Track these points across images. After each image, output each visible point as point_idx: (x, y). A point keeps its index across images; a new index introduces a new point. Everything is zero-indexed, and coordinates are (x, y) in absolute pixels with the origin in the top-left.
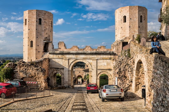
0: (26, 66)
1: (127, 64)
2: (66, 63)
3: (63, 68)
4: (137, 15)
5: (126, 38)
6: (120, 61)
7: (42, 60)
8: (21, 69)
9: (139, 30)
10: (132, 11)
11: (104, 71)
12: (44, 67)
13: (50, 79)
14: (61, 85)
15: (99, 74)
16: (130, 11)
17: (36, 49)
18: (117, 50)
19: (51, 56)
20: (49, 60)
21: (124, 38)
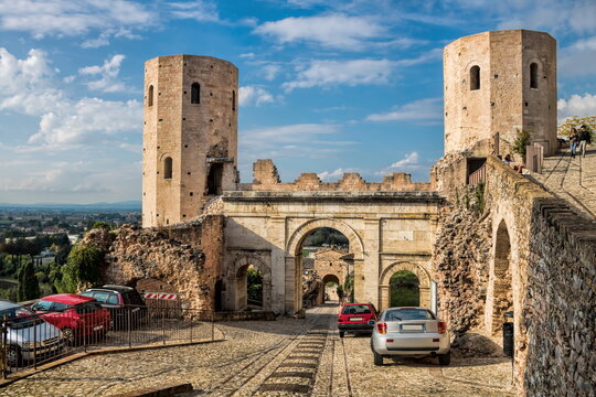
0: (142, 242)
1: (473, 236)
2: (278, 233)
3: (268, 247)
4: (518, 63)
5: (479, 144)
6: (449, 227)
7: (200, 221)
8: (128, 251)
9: (524, 115)
10: (500, 48)
11: (405, 259)
12: (207, 244)
13: (227, 286)
14: (261, 305)
15: (386, 270)
16: (492, 48)
17: (183, 186)
18: (450, 185)
19: (230, 209)
20: (224, 221)
21: (473, 143)
